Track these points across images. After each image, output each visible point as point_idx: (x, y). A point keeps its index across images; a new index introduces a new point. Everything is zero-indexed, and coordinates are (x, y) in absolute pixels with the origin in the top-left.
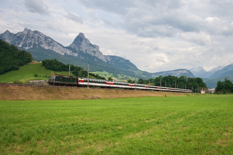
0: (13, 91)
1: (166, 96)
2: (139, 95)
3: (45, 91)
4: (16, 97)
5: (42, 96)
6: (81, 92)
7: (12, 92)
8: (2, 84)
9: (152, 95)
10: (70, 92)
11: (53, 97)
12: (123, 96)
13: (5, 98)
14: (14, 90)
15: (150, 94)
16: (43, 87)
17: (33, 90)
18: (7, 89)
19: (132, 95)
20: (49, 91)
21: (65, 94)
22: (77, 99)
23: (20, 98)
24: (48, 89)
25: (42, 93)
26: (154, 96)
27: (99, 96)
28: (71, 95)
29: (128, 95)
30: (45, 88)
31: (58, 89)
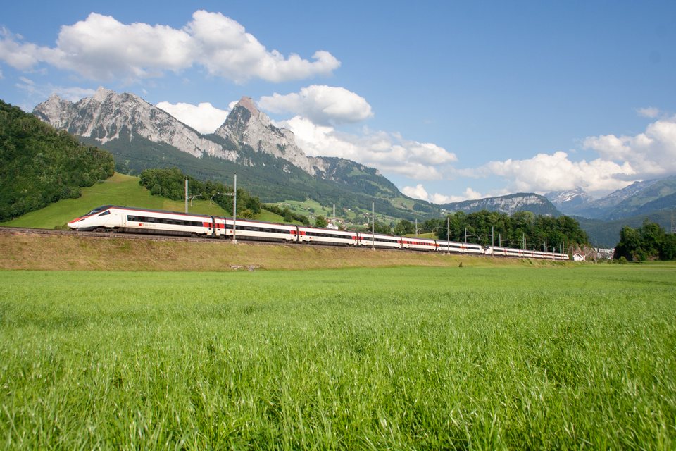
0: (24, 247)
1: (460, 266)
2: (380, 262)
3: (112, 249)
4: (30, 263)
5: (102, 263)
6: (214, 254)
7: (21, 249)
9: (420, 264)
10: (183, 253)
11: (131, 264)
12: (333, 265)
14: (26, 243)
15: (416, 261)
16: (106, 238)
17: (78, 246)
18: (7, 241)
19: (361, 262)
20: (122, 248)
21: (168, 255)
22: (199, 270)
23: (41, 266)
24: (119, 244)
25: (104, 252)
26: (425, 266)
27: (266, 262)
28: (182, 257)
29: (348, 262)
30: (114, 241)
31: (150, 243)
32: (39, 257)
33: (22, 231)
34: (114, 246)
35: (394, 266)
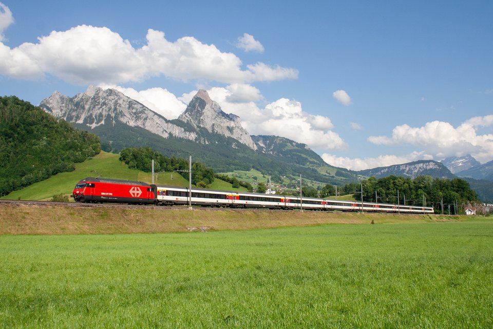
0: (26, 216)
1: (373, 223)
2: (308, 222)
3: (94, 216)
4: (30, 228)
5: (86, 227)
6: (174, 218)
7: (24, 218)
8: (6, 203)
9: (339, 222)
10: (150, 218)
11: (109, 228)
12: (269, 225)
13: (9, 231)
14: (28, 213)
15: (336, 220)
16: (90, 208)
17: (68, 214)
18: (14, 211)
20: (101, 216)
21: (138, 221)
22: (163, 232)
23: (39, 231)
24: (100, 212)
25: (88, 219)
26: (344, 224)
27: (215, 224)
28: (149, 222)
30: (95, 210)
31: (124, 211)
32: (38, 224)
33: (26, 204)
34: (95, 213)
35: (318, 225)
